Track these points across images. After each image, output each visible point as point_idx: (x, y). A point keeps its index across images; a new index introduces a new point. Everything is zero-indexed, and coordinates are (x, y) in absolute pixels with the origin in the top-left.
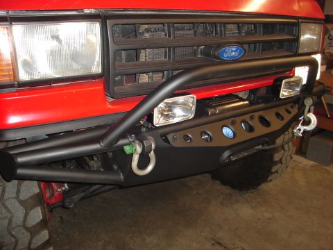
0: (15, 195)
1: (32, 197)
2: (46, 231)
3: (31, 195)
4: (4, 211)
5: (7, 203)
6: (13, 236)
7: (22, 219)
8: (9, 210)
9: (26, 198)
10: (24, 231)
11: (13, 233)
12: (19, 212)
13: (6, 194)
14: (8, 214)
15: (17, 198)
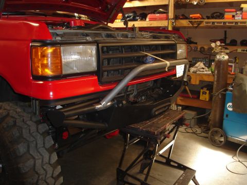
2: (60, 166)
4: (39, 154)
5: (40, 150)
6: (44, 170)
7: (48, 159)
8: (41, 155)
9: (49, 147)
10: (49, 166)
12: (46, 155)
13: (38, 145)
14: (41, 157)
15: (44, 147)
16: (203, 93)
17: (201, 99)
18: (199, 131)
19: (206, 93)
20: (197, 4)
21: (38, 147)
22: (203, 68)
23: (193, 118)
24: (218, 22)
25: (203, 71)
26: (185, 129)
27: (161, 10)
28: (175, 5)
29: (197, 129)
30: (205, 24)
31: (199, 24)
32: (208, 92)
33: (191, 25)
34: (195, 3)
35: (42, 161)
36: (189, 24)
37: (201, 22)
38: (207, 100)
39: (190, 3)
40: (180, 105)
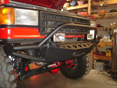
0: (6, 70)
1: (11, 71)
2: (16, 84)
3: (11, 70)
4: (2, 75)
5: (3, 72)
6: (5, 85)
7: (8, 78)
8: (4, 75)
9: (9, 71)
10: (8, 83)
11: (5, 83)
12: (7, 76)
13: (3, 69)
14: (3, 76)
15: (7, 71)
16: (107, 52)
17: (106, 55)
18: (106, 73)
19: (109, 52)
20: (103, 5)
21: (2, 70)
22: (107, 39)
23: (102, 66)
24: (114, 14)
25: (107, 41)
26: (98, 72)
27: (84, 10)
28: (91, 7)
29: (105, 72)
30: (107, 15)
31: (104, 16)
32: (110, 51)
33: (100, 16)
34: (102, 5)
35: (4, 79)
36: (99, 16)
37: (105, 15)
38: (110, 56)
39: (99, 5)
40: (95, 60)
